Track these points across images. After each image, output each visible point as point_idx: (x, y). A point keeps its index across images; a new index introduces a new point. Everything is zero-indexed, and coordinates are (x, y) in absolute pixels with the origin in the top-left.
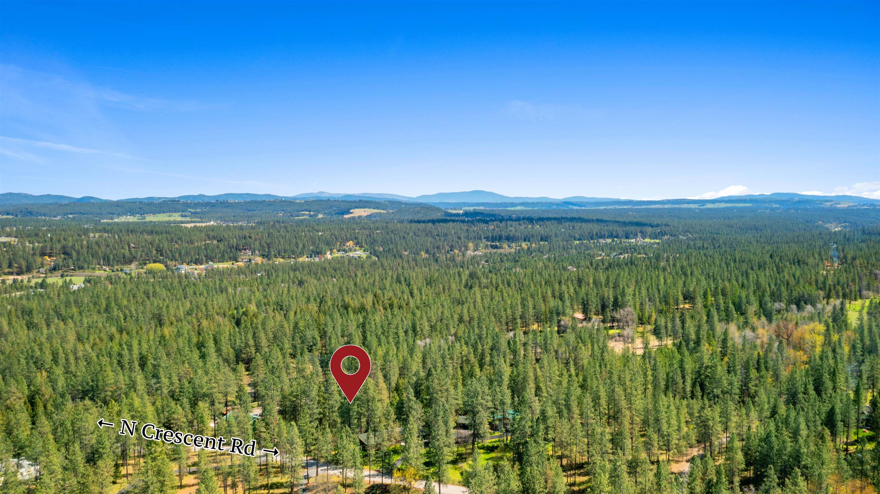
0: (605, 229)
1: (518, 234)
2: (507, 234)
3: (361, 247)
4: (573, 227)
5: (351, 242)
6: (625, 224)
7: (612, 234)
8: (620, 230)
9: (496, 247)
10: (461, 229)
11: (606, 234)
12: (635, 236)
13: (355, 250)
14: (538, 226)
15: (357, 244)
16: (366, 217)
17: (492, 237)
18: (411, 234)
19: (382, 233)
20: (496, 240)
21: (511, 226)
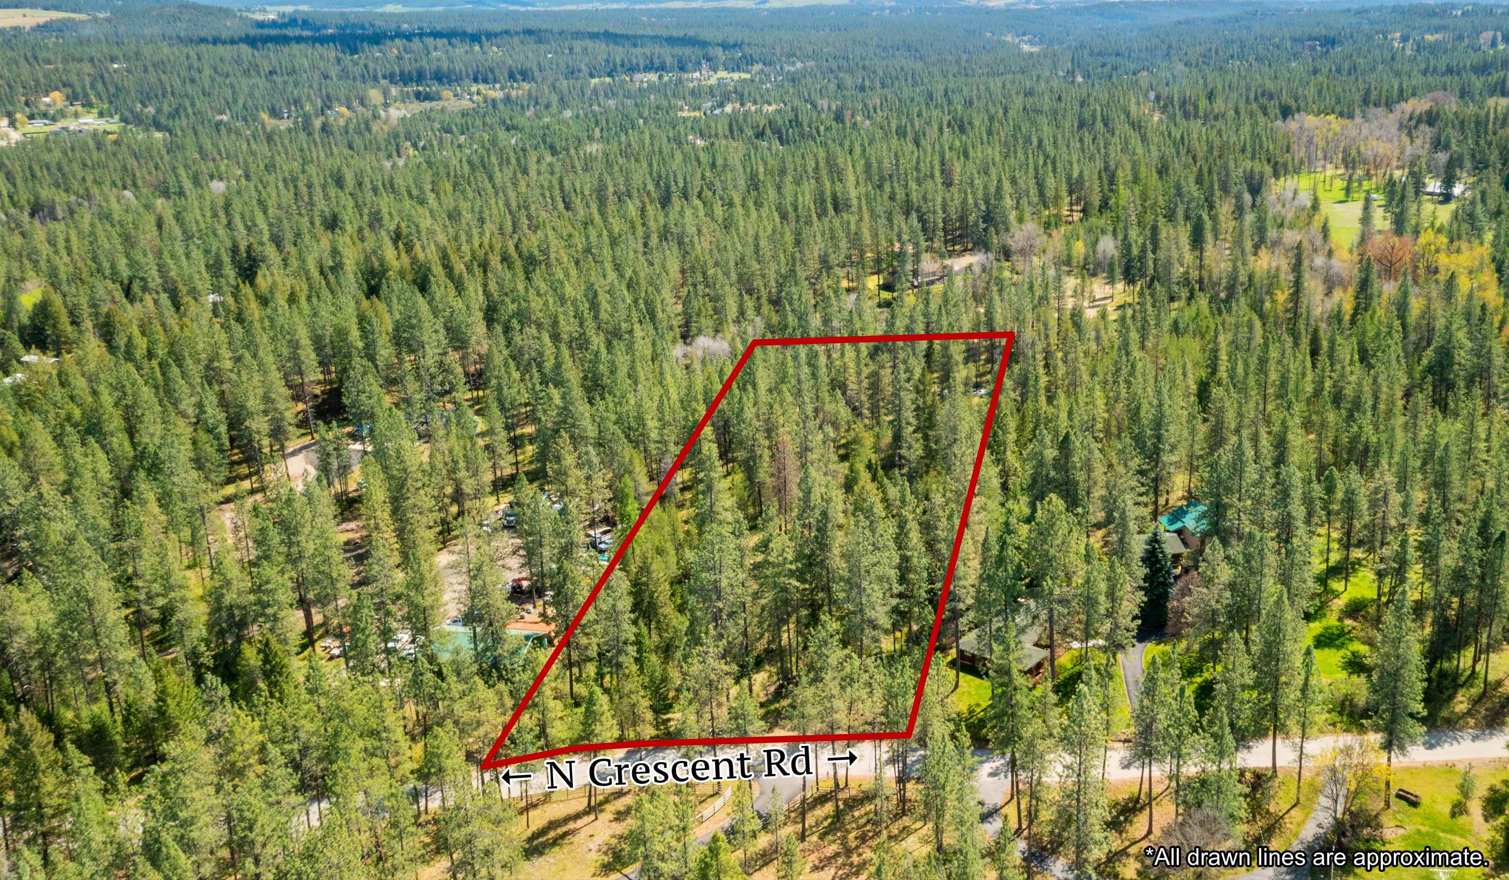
0: (639, 54)
1: (458, 66)
2: (434, 68)
3: (88, 105)
4: (571, 49)
5: (56, 95)
6: (672, 41)
7: (652, 63)
8: (667, 54)
9: (428, 97)
10: (321, 56)
11: (642, 63)
12: (698, 66)
13: (76, 115)
14: (495, 49)
15: (72, 99)
16: (33, 29)
17: (402, 74)
18: (207, 72)
19: (129, 71)
20: (411, 80)
21: (436, 48)
